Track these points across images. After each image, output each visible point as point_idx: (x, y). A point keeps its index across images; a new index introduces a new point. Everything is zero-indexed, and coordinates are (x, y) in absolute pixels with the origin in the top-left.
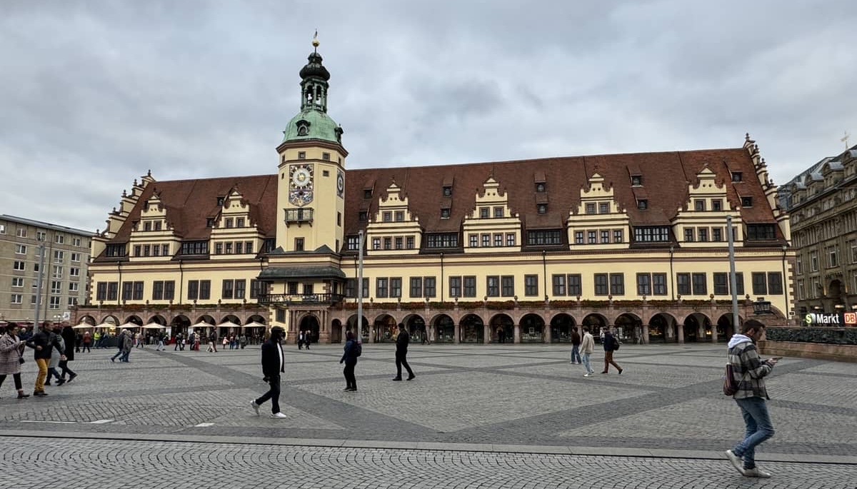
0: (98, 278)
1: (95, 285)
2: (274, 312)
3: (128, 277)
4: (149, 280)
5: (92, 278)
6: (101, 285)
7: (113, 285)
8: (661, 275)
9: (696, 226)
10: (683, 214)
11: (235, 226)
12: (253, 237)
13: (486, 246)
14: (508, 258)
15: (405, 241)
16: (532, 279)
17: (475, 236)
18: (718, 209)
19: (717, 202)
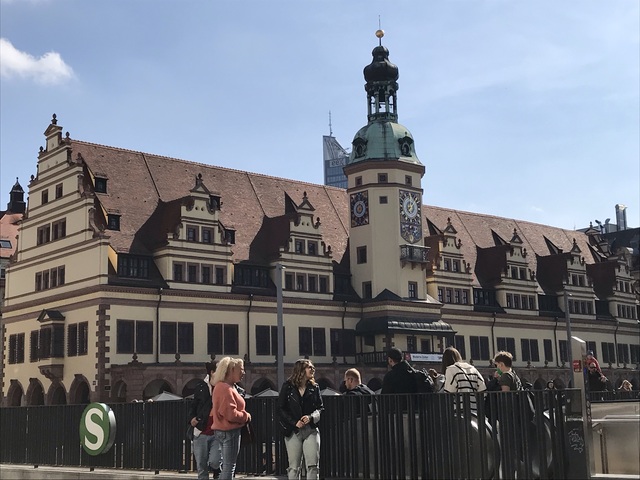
0: (117, 313)
1: (112, 324)
3: (169, 315)
4: (201, 321)
5: (108, 312)
6: (123, 325)
7: (145, 327)
8: (611, 345)
9: (622, 304)
10: (616, 294)
11: (307, 252)
12: (329, 271)
13: (517, 308)
14: (534, 322)
15: (463, 295)
16: (547, 343)
17: (508, 296)
18: (627, 292)
19: (627, 285)
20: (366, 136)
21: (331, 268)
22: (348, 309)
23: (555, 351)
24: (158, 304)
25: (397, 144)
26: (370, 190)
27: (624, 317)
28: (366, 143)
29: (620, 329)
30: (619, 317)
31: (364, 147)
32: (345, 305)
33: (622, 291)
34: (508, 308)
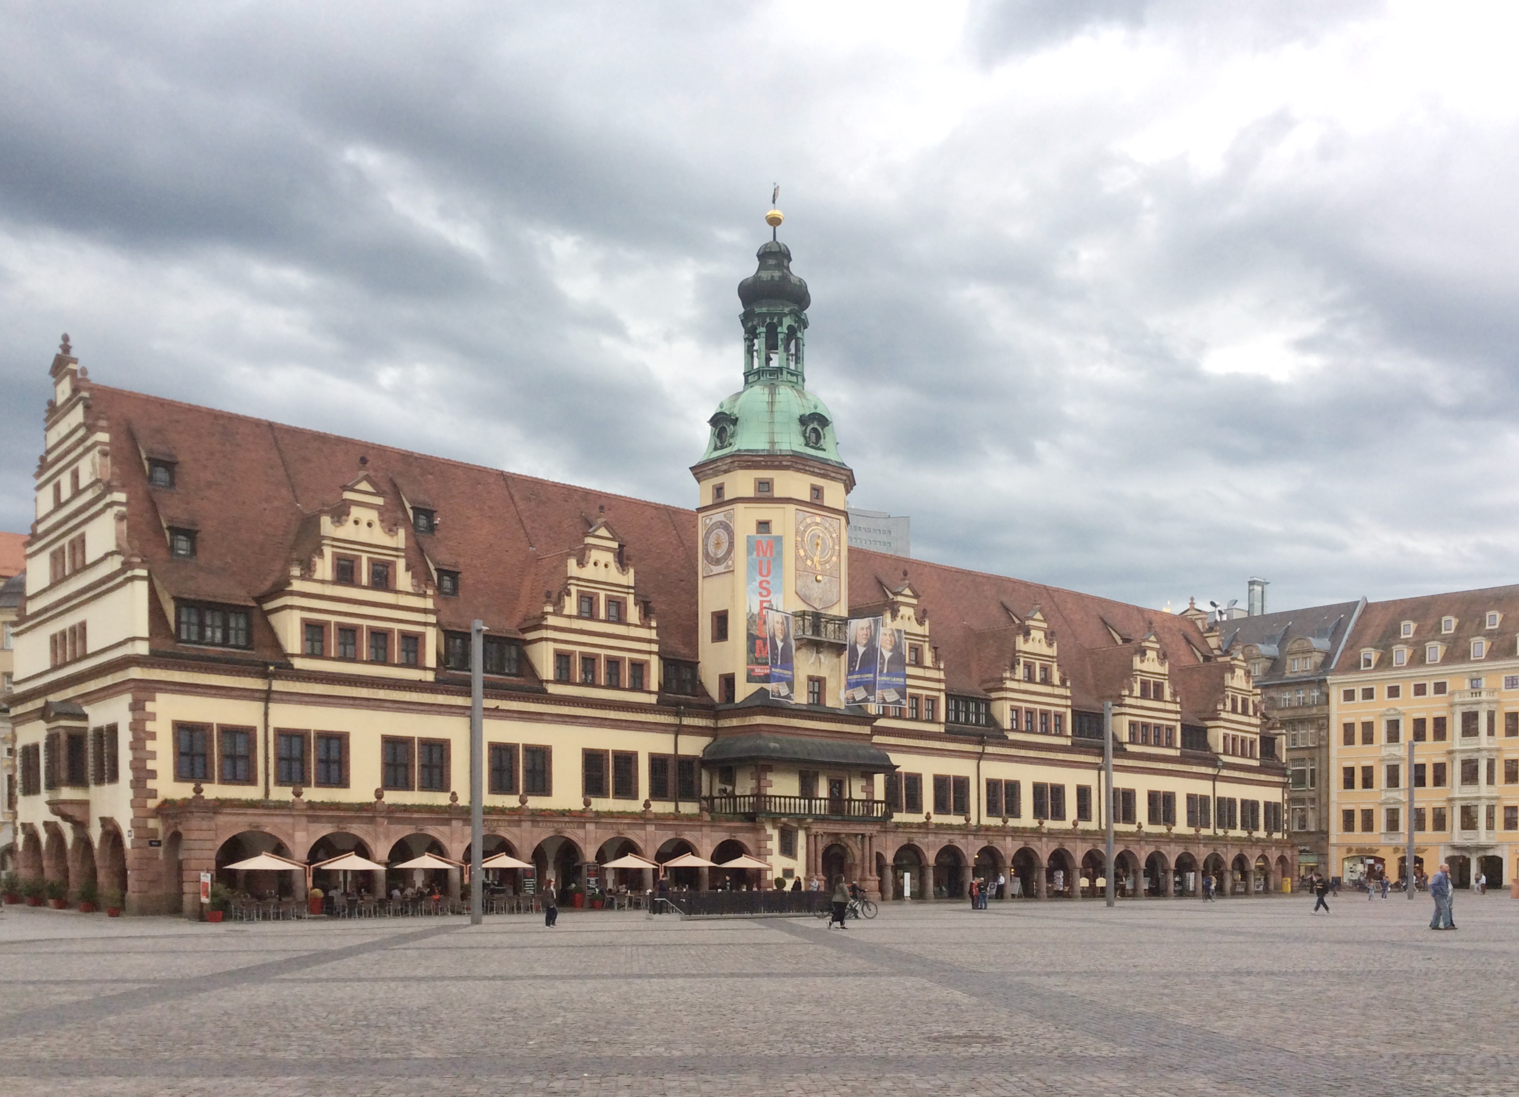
2: (775, 834)
3: (294, 718)
4: (368, 732)
5: (151, 705)
6: (189, 732)
7: (242, 736)
8: (1205, 799)
9: (1231, 732)
10: (1223, 715)
11: (602, 615)
12: (650, 653)
13: (1031, 731)
14: (1061, 756)
15: (924, 705)
16: (1083, 793)
17: (1015, 710)
18: (1245, 712)
19: (1245, 702)
20: (736, 411)
21: (655, 648)
22: (686, 721)
23: (1098, 804)
24: (267, 697)
25: (797, 428)
26: (740, 507)
27: (1234, 754)
28: (735, 421)
29: (1225, 773)
30: (1225, 752)
31: (730, 429)
32: (677, 714)
33: (1234, 710)
34: (1012, 730)
